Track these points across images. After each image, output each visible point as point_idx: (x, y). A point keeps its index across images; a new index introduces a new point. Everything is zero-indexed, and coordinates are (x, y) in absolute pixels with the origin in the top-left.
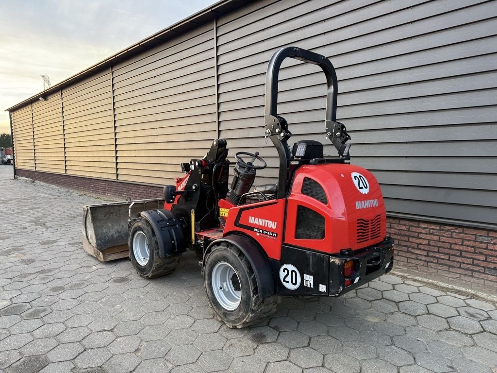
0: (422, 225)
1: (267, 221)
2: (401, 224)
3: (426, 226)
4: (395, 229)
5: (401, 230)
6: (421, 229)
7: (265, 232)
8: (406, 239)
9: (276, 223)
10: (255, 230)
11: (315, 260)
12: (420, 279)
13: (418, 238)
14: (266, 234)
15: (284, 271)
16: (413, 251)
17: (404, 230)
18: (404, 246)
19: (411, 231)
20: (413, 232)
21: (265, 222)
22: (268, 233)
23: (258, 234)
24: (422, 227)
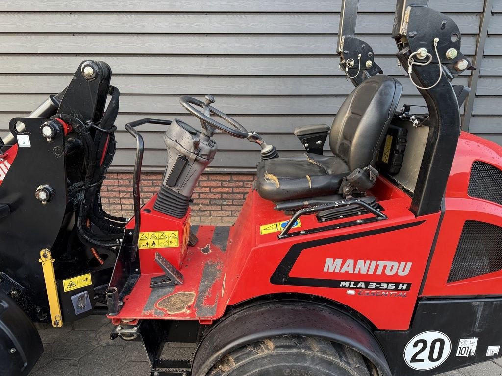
1: (381, 264)
7: (373, 285)
9: (409, 265)
10: (343, 284)
11: (487, 312)
14: (377, 288)
15: (415, 345)
21: (377, 266)
22: (385, 286)
23: (351, 292)
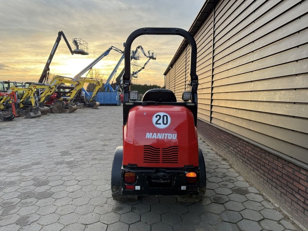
0: (302, 171)
2: (289, 167)
3: (304, 173)
4: (285, 170)
5: (289, 172)
6: (302, 175)
8: (291, 181)
12: (297, 223)
13: (299, 182)
16: (295, 194)
17: (290, 172)
18: (291, 188)
19: (295, 175)
20: (296, 176)
24: (302, 173)
